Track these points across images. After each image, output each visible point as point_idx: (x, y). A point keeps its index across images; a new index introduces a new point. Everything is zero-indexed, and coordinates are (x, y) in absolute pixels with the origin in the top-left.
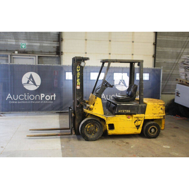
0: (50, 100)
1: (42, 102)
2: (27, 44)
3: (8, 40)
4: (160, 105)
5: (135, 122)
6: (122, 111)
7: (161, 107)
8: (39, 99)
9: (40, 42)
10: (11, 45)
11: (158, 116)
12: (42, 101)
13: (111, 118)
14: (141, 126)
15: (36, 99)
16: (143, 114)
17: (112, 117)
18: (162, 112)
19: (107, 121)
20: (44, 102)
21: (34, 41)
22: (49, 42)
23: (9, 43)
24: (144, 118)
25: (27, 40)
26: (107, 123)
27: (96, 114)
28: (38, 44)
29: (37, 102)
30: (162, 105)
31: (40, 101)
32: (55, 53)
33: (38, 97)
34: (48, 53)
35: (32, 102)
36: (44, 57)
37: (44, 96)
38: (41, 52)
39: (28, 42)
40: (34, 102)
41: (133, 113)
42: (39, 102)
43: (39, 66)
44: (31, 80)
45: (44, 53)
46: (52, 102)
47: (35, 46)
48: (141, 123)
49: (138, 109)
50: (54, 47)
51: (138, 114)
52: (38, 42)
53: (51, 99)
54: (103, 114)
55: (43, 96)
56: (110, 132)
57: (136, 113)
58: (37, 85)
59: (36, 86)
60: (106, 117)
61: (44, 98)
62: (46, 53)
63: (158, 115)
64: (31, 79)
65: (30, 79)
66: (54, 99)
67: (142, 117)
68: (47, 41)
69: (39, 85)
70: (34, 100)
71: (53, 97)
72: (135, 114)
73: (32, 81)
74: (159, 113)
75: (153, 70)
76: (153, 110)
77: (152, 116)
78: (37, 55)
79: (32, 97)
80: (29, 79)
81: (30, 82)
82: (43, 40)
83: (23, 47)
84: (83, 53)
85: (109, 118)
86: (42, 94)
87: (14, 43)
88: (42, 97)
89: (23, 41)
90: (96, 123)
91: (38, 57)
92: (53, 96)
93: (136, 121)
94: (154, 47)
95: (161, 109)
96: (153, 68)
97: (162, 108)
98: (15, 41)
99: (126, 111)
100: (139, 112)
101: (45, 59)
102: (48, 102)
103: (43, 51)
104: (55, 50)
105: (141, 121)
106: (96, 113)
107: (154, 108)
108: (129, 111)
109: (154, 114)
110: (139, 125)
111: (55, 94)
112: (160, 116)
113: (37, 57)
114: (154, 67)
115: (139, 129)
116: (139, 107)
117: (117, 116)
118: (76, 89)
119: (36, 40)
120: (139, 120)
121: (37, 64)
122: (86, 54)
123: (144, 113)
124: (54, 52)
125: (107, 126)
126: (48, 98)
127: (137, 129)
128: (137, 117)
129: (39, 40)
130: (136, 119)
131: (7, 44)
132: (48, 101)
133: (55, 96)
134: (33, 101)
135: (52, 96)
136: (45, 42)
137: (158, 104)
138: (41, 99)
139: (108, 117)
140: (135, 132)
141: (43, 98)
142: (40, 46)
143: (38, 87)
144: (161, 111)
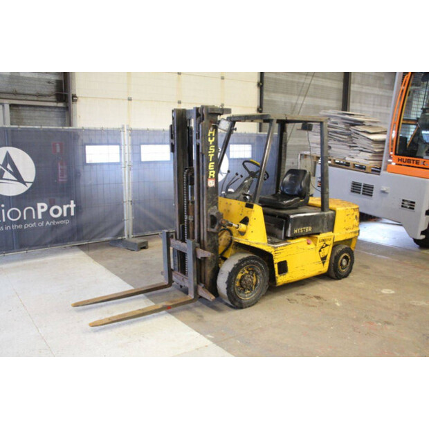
0: (62, 218)
1: (42, 224)
4: (354, 209)
5: (320, 251)
6: (300, 231)
7: (356, 213)
8: (34, 217)
12: (40, 221)
13: (283, 248)
14: (328, 258)
15: (25, 218)
16: (329, 231)
17: (284, 246)
18: (357, 224)
19: (277, 257)
20: (48, 223)
24: (333, 240)
26: (275, 262)
27: (257, 244)
29: (28, 226)
30: (356, 209)
31: (37, 220)
32: (53, 98)
33: (29, 212)
34: (36, 98)
35: (14, 227)
36: (25, 108)
37: (45, 209)
38: (16, 93)
40: (20, 227)
41: (315, 231)
42: (34, 225)
43: (13, 130)
44: (7, 170)
45: (23, 97)
46: (67, 222)
49: (323, 222)
50: (49, 82)
51: (323, 232)
53: (65, 215)
54: (266, 241)
55: (42, 207)
56: (281, 279)
57: (320, 231)
58: (25, 180)
59: (24, 183)
60: (275, 248)
61: (46, 214)
62: (29, 98)
63: (351, 231)
64: (9, 167)
65: (4, 165)
66: (73, 214)
67: (329, 237)
69: (32, 180)
70: (21, 221)
71: (69, 210)
72: (319, 234)
73: (10, 172)
75: (259, 138)
76: (345, 221)
77: (344, 233)
78: (7, 102)
79: (14, 214)
80: (2, 166)
81: (7, 175)
85: (279, 249)
86: (39, 205)
88: (40, 211)
90: (257, 264)
91: (11, 106)
92: (68, 206)
93: (322, 247)
94: (259, 90)
95: (356, 217)
96: (259, 133)
97: (357, 215)
99: (305, 230)
100: (324, 229)
101: (26, 113)
102: (58, 223)
103: (21, 92)
104: (51, 89)
105: (328, 247)
106: (257, 242)
107: (346, 218)
108: (310, 229)
109: (347, 229)
110: (325, 255)
111: (72, 202)
112: (354, 232)
113: (7, 107)
114: (260, 131)
115: (325, 264)
117: (292, 242)
118: (208, 188)
120: (327, 245)
121: (8, 125)
122: (130, 102)
123: (332, 229)
124: (49, 96)
125: (276, 266)
126: (56, 212)
127: (322, 264)
128: (323, 240)
130: (322, 244)
132: (56, 219)
133: (72, 205)
134: (18, 223)
135: (65, 207)
137: (352, 207)
138: (40, 217)
139: (277, 248)
140: (320, 270)
141: (43, 213)
142: (11, 77)
143: (29, 185)
144: (355, 221)
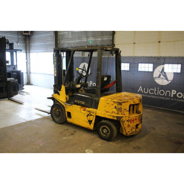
2: (93, 40)
3: (83, 38)
4: (114, 102)
5: (87, 116)
6: (78, 102)
7: (115, 105)
9: (102, 37)
10: (84, 42)
11: (110, 115)
14: (93, 122)
17: (69, 105)
18: (116, 112)
21: (97, 37)
22: (108, 36)
23: (83, 40)
24: (96, 114)
25: (93, 36)
26: (66, 110)
28: (100, 39)
30: (117, 102)
39: (94, 38)
41: (87, 105)
47: (98, 41)
48: (93, 119)
49: (92, 102)
52: (100, 37)
54: (66, 101)
56: (69, 120)
57: (90, 106)
60: (66, 105)
67: (93, 112)
68: (106, 35)
72: (89, 108)
74: (113, 112)
76: (105, 106)
77: (104, 113)
82: (103, 35)
83: (91, 43)
84: (132, 44)
85: (67, 105)
87: (85, 40)
89: (91, 38)
93: (88, 115)
95: (115, 107)
97: (117, 106)
98: (86, 39)
99: (81, 102)
100: (92, 106)
105: (93, 116)
107: (107, 105)
108: (84, 103)
109: (107, 112)
110: (91, 120)
112: (113, 116)
115: (91, 125)
116: (93, 101)
119: (99, 36)
120: (91, 115)
122: (134, 45)
123: (96, 108)
125: (66, 113)
127: (89, 124)
128: (89, 111)
129: (101, 36)
130: (88, 113)
131: (82, 41)
136: (105, 36)
137: (113, 100)
140: (88, 126)
142: (101, 41)
144: (115, 109)
